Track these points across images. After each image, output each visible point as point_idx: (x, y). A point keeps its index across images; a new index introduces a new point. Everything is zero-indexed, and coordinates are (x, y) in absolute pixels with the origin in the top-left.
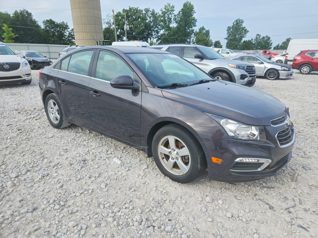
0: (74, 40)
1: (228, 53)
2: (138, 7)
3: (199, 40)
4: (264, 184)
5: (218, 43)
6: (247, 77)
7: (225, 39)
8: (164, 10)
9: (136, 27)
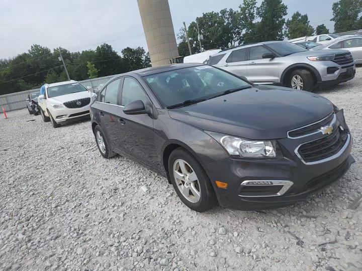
0: (151, 63)
1: (330, 39)
2: (213, 12)
3: (293, 30)
4: (305, 213)
5: (322, 28)
6: (338, 69)
7: (331, 20)
8: (243, 6)
9: (213, 34)
